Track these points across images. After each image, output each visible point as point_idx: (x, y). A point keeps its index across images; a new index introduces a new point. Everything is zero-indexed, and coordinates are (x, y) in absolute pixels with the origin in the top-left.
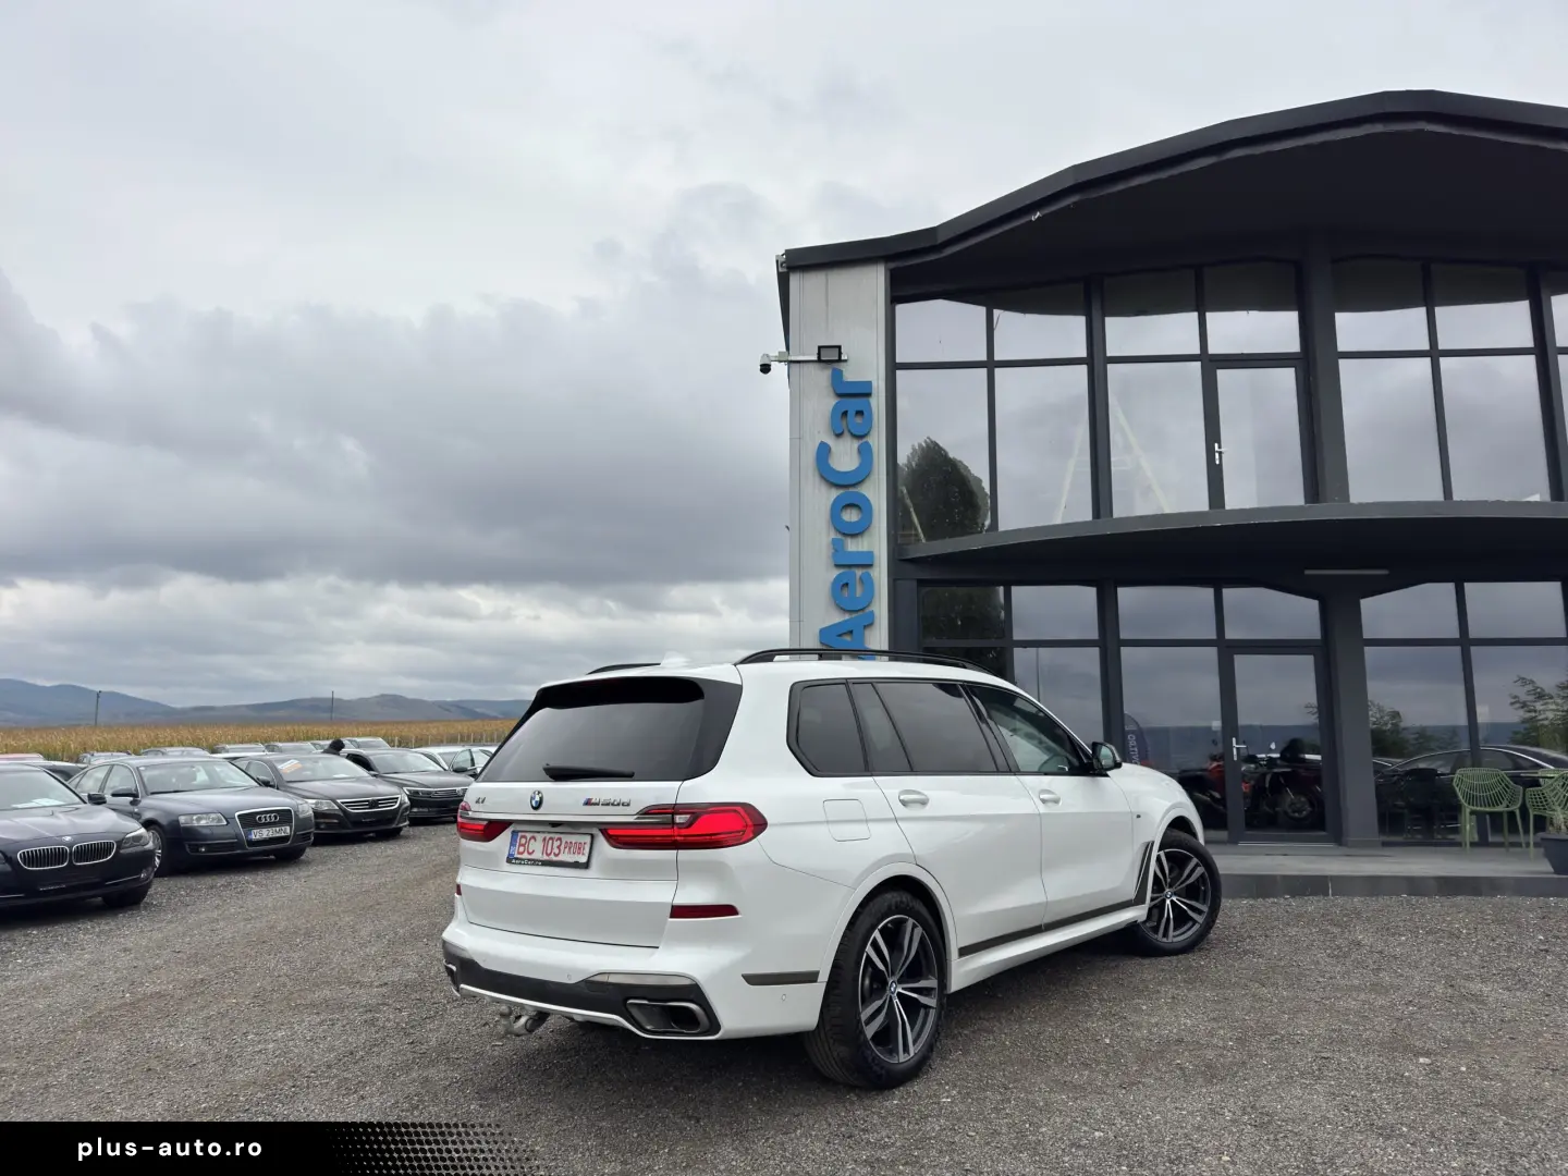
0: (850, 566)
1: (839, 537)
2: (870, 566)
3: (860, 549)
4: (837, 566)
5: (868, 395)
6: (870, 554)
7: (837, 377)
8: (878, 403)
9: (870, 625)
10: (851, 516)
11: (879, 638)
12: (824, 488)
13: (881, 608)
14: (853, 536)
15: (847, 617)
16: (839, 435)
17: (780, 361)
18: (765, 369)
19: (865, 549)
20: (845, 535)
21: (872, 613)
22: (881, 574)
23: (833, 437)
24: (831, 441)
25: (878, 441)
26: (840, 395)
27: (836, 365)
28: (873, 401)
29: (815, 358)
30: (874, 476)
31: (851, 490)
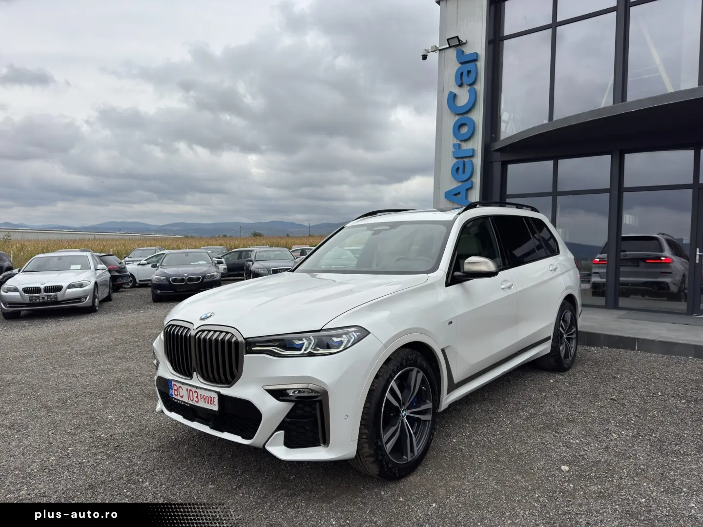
0: (463, 158)
1: (459, 142)
2: (472, 156)
3: (468, 148)
4: (457, 158)
5: (476, 60)
6: (473, 150)
7: (461, 54)
8: (481, 65)
9: (471, 188)
10: (465, 130)
11: (475, 196)
12: (452, 116)
13: (477, 180)
14: (466, 140)
15: (460, 184)
16: (461, 85)
17: (433, 51)
18: (425, 57)
19: (471, 147)
20: (461, 141)
21: (472, 182)
22: (478, 161)
23: (458, 87)
24: (456, 90)
25: (480, 87)
26: (461, 63)
27: (459, 48)
28: (478, 63)
29: (448, 46)
30: (477, 107)
31: (465, 116)
